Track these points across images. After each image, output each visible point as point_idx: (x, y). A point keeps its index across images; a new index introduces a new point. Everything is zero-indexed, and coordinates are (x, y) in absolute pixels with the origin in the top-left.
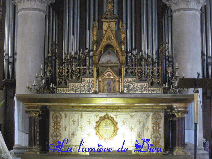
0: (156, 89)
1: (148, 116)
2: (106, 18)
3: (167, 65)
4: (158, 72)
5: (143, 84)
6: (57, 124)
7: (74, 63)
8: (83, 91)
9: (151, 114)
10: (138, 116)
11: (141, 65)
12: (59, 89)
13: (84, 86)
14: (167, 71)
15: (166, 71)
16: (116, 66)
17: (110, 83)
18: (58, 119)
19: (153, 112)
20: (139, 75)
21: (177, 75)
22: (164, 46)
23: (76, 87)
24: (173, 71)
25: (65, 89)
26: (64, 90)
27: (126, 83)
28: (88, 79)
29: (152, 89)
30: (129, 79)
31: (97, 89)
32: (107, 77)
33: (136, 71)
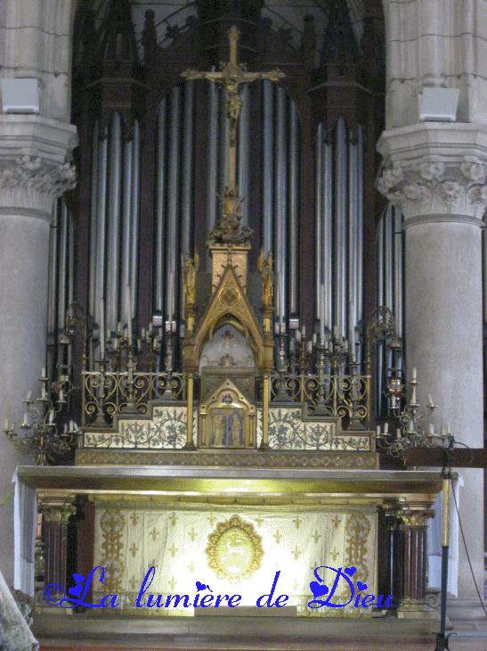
0: (357, 439)
1: (336, 523)
2: (220, 240)
3: (390, 374)
4: (362, 390)
5: (322, 425)
6: (112, 540)
7: (130, 364)
8: (156, 442)
9: (344, 517)
10: (312, 522)
11: (315, 371)
12: (90, 435)
13: (159, 430)
14: (387, 390)
15: (385, 389)
16: (247, 375)
17: (231, 421)
18: (117, 528)
19: (349, 511)
20: (310, 398)
21: (414, 402)
22: (381, 317)
23: (136, 431)
24: (404, 390)
25: (107, 436)
26: (102, 439)
27: (276, 421)
28: (171, 409)
29: (347, 438)
30: (284, 411)
31: (195, 437)
32: (222, 405)
33: (302, 387)
